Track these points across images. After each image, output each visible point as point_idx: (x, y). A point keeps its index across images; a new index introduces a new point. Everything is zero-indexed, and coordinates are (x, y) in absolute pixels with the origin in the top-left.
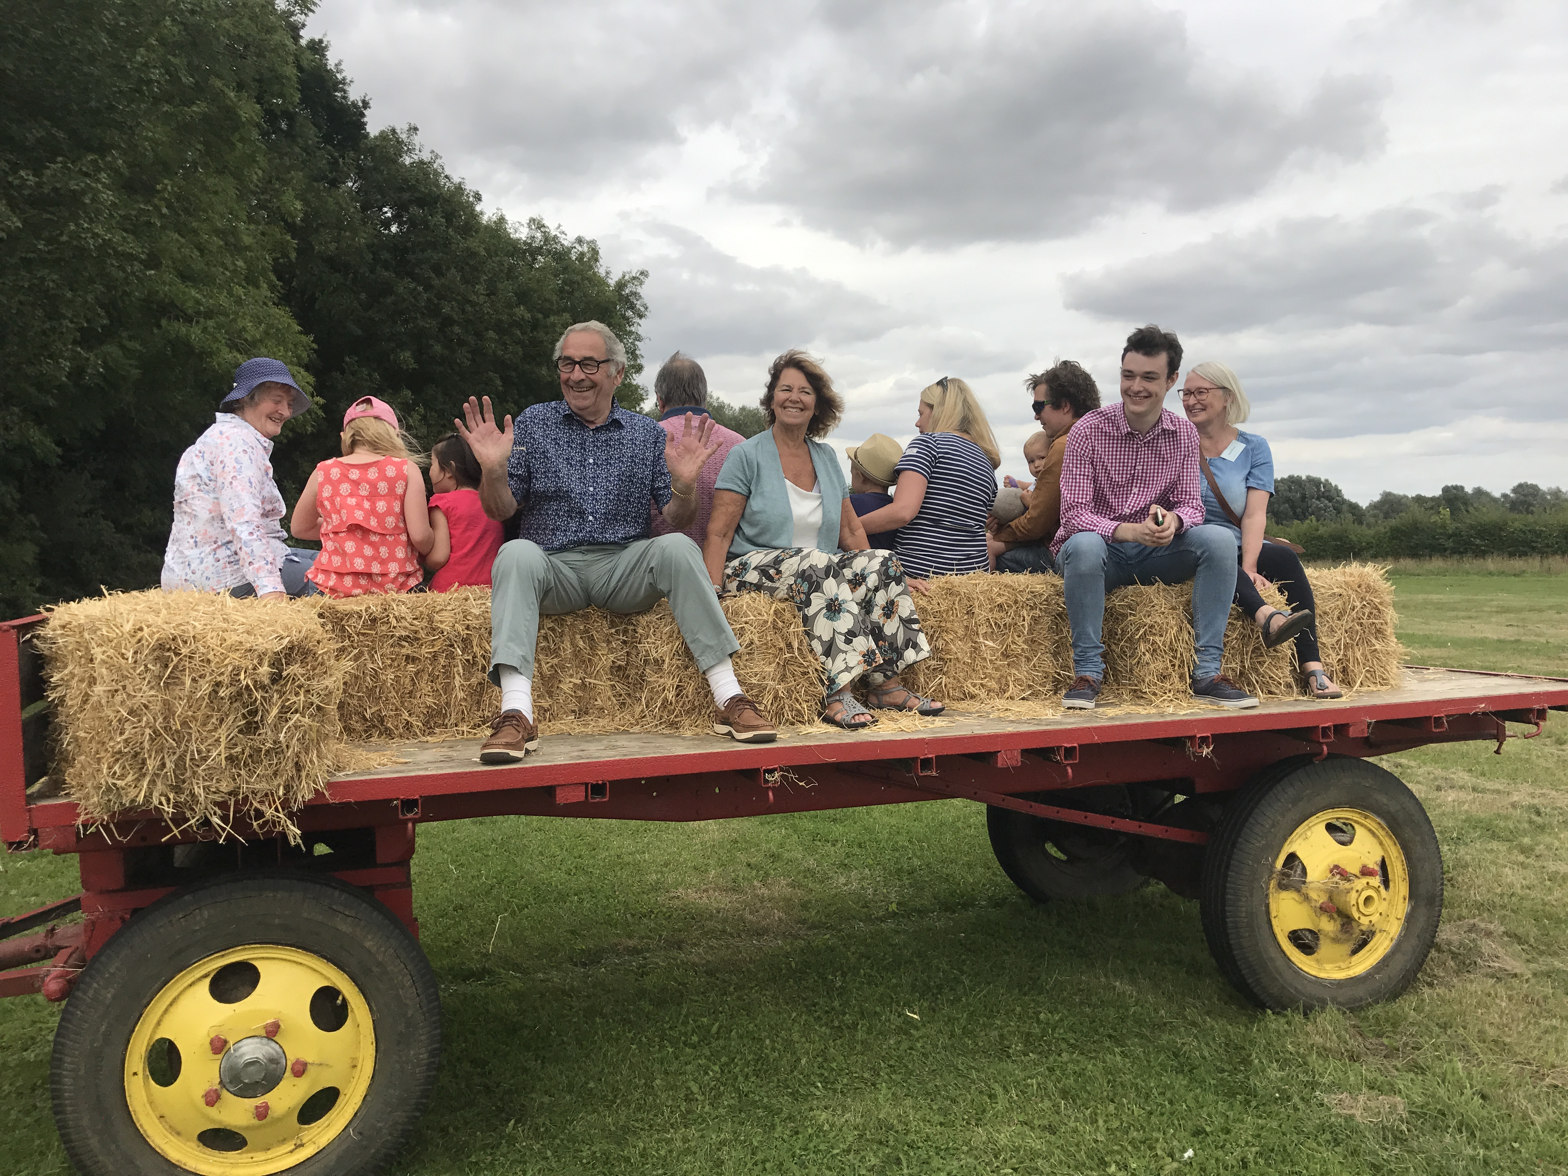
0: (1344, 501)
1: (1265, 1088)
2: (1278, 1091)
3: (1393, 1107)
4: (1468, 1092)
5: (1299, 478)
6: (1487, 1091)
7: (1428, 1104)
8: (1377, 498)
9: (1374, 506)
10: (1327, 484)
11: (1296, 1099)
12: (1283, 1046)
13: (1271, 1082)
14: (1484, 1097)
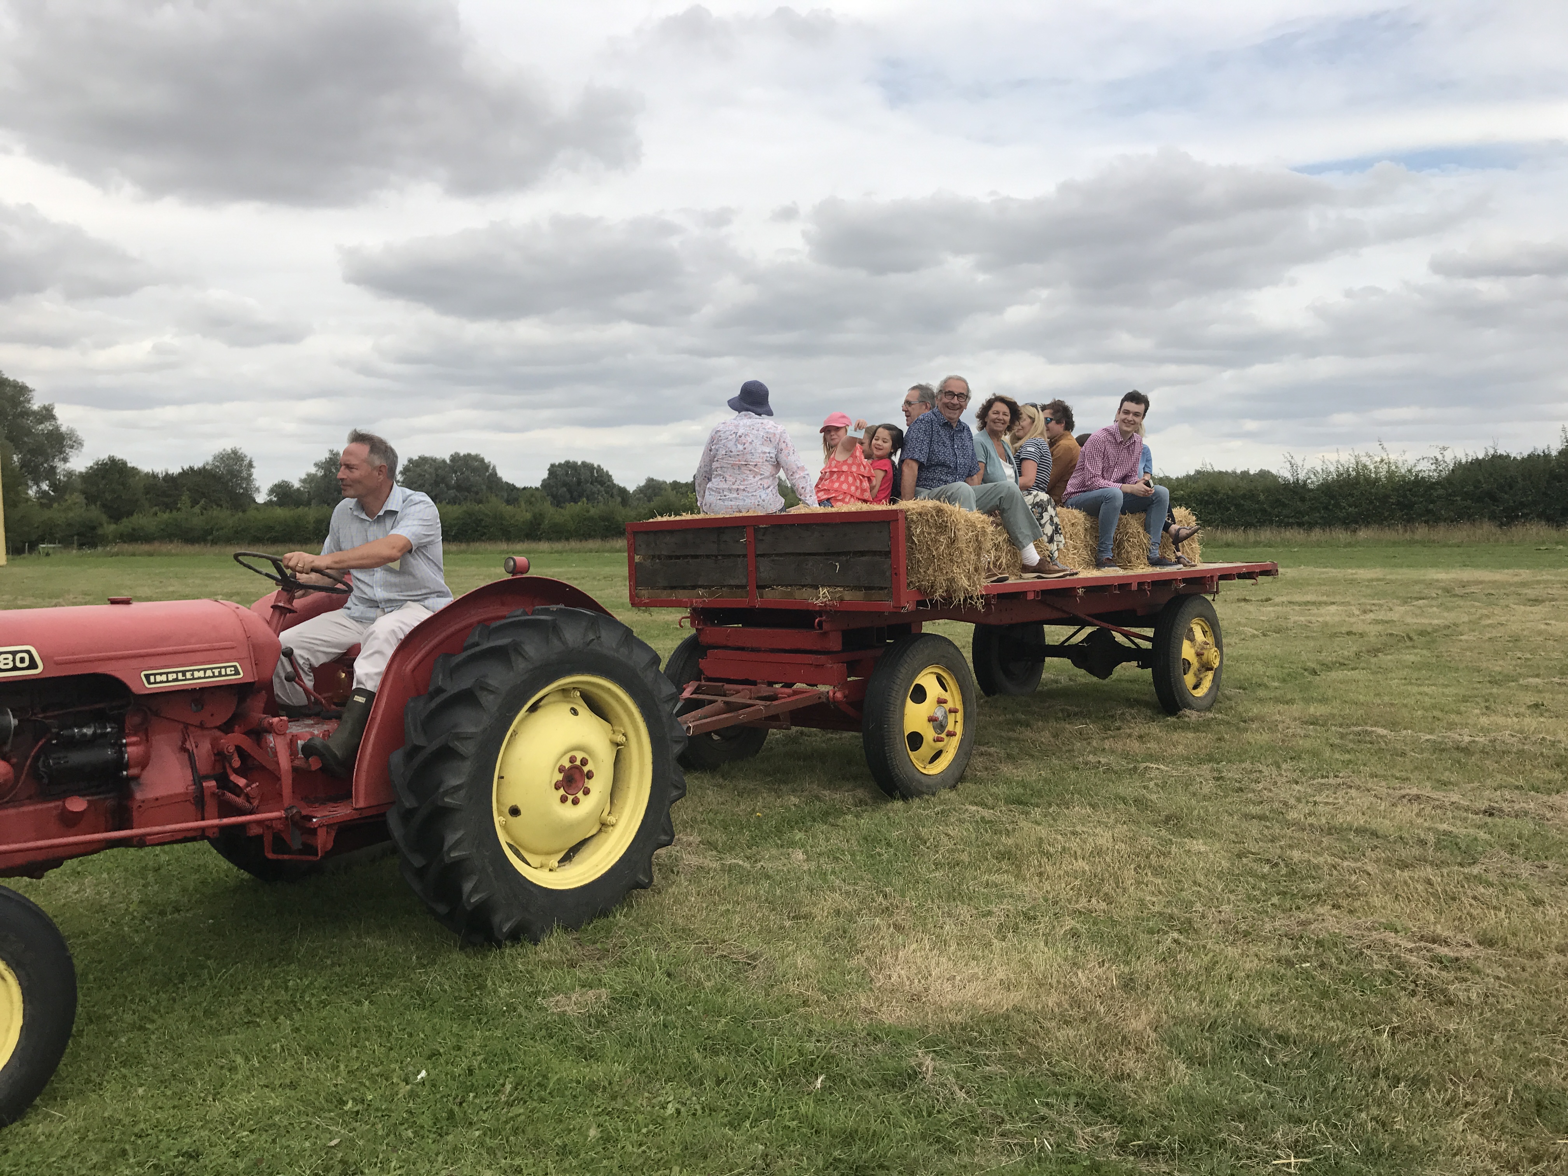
0: (614, 485)
1: (496, 1005)
2: (507, 1006)
3: (598, 997)
4: (658, 973)
5: (575, 464)
6: (672, 969)
7: (626, 989)
8: (642, 483)
9: (641, 490)
10: (599, 469)
11: (521, 1009)
12: (516, 966)
13: (500, 999)
14: (669, 975)
